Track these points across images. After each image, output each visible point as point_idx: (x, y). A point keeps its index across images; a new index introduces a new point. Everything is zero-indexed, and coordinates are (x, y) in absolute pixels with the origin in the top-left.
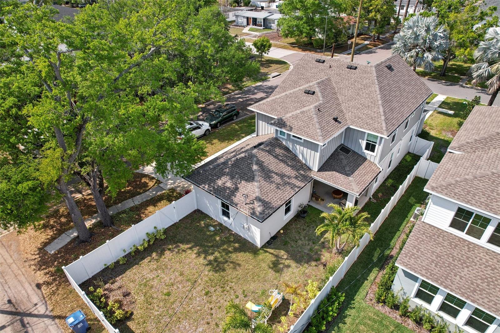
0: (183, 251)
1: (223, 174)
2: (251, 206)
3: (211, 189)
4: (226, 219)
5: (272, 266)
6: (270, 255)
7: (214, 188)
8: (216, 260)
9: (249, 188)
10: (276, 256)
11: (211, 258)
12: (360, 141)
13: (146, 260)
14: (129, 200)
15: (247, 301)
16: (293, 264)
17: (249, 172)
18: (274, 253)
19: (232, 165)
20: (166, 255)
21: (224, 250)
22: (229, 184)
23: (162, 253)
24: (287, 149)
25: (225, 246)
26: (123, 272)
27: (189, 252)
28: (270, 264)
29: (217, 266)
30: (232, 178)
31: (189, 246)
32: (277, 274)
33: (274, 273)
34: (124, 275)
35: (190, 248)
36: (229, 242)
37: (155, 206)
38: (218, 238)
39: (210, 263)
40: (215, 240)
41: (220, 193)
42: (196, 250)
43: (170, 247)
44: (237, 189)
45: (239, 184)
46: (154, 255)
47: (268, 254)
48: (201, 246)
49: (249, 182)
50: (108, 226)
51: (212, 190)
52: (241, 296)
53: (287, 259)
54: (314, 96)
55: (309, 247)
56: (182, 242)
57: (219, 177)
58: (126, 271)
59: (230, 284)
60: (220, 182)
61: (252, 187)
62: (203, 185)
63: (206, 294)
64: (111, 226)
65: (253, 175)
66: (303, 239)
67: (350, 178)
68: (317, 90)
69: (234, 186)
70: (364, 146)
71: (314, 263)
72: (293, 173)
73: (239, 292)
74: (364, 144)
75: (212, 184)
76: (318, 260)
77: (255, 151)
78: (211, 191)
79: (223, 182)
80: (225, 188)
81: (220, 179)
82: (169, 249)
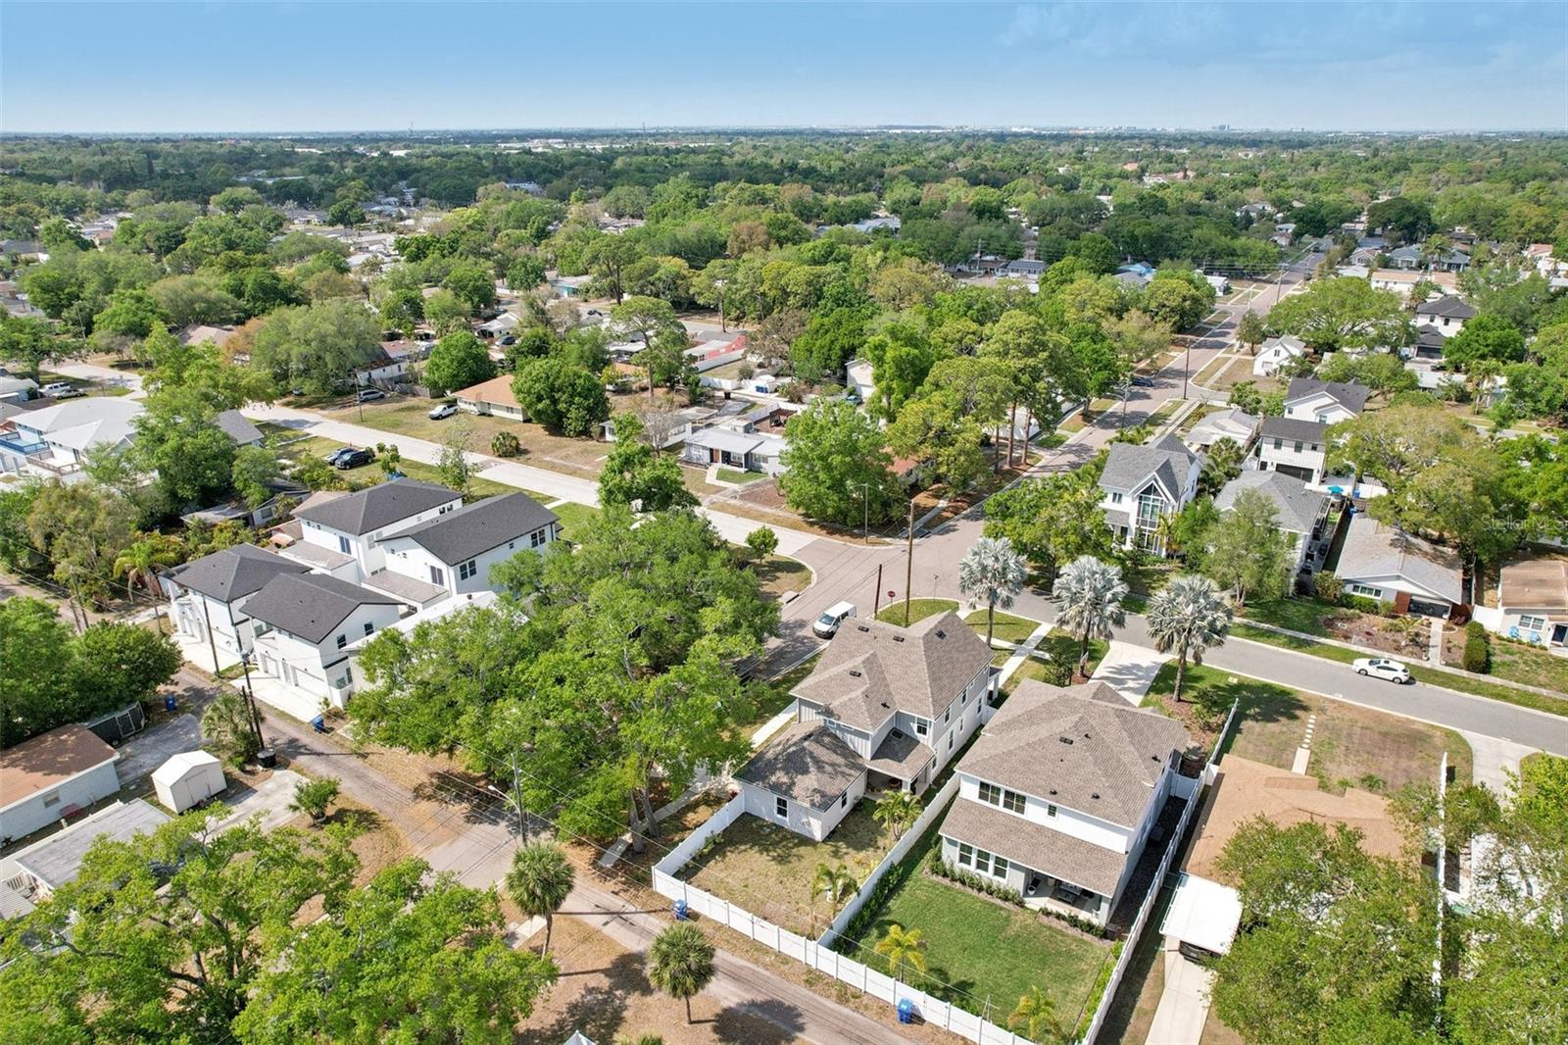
0: (744, 851)
1: (776, 769)
2: (810, 797)
3: (767, 784)
4: (782, 817)
5: (833, 854)
6: (831, 847)
7: (770, 783)
8: (779, 855)
9: (805, 781)
10: (837, 847)
11: (774, 854)
12: (912, 724)
13: (712, 862)
14: (664, 808)
16: (852, 851)
17: (803, 765)
18: (835, 844)
20: (729, 856)
21: (784, 846)
22: (785, 779)
23: (724, 855)
24: (836, 737)
25: (785, 843)
26: (695, 874)
27: (750, 851)
28: (831, 853)
29: (782, 859)
30: (786, 772)
31: (748, 846)
32: (839, 860)
33: (836, 860)
34: (697, 877)
35: (750, 848)
36: (787, 839)
37: (696, 813)
38: (775, 836)
39: (774, 859)
40: (772, 837)
41: (777, 788)
42: (756, 848)
43: (731, 848)
44: (794, 784)
45: (795, 777)
46: (718, 857)
47: (828, 846)
48: (761, 844)
49: (805, 775)
50: (656, 836)
51: (769, 786)
53: (845, 848)
54: (860, 678)
55: (868, 838)
56: (741, 843)
57: (773, 773)
59: (799, 872)
60: (773, 779)
61: (808, 779)
62: (756, 782)
64: (659, 836)
65: (808, 768)
66: (862, 831)
67: (903, 764)
68: (863, 671)
69: (790, 780)
70: (915, 729)
71: (871, 848)
72: (844, 761)
74: (915, 727)
75: (767, 780)
76: (875, 845)
77: (806, 744)
78: (767, 787)
79: (778, 777)
80: (780, 784)
81: (774, 775)
82: (731, 851)
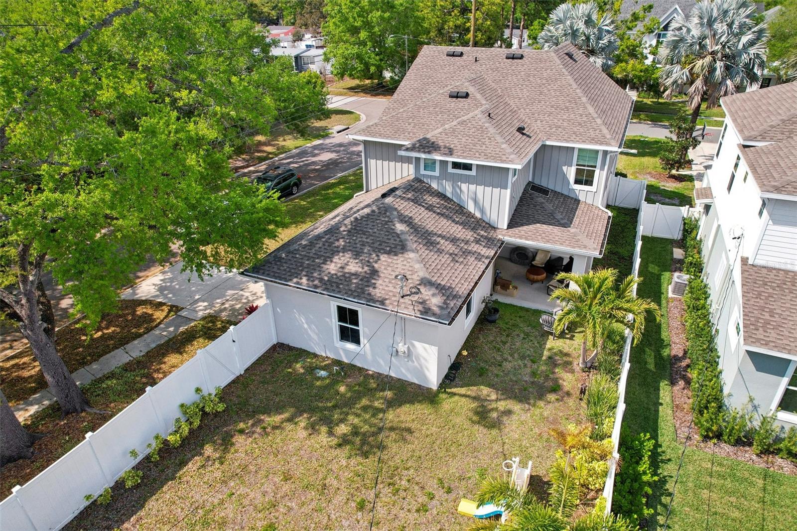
0: (275, 428)
1: (335, 252)
2: (416, 297)
3: (316, 282)
4: (350, 346)
5: (475, 418)
6: (464, 399)
7: (321, 280)
8: (355, 432)
9: (399, 266)
10: (475, 398)
11: (343, 429)
12: (565, 168)
13: (192, 466)
14: (117, 351)
15: (456, 501)
16: (516, 407)
17: (390, 237)
18: (469, 393)
19: (349, 231)
20: (237, 446)
21: (365, 409)
22: (354, 267)
23: (226, 443)
25: (364, 402)
26: (140, 504)
27: (289, 426)
28: (470, 414)
29: (364, 442)
30: (357, 254)
31: (286, 415)
32: (494, 432)
33: (485, 431)
34: (142, 513)
35: (290, 420)
36: (370, 392)
37: (181, 353)
38: (342, 389)
40: (337, 393)
41: (338, 287)
42: (303, 421)
43: (242, 425)
44: (374, 273)
45: (376, 262)
46: (208, 450)
47: (457, 398)
48: (312, 410)
49: (396, 255)
50: (75, 411)
51: (319, 284)
52: (440, 494)
53: (497, 400)
54: (469, 100)
55: (528, 370)
56: (268, 411)
57: (327, 259)
58: (145, 501)
59: (405, 472)
60: (332, 268)
61: (405, 263)
62: (295, 280)
63: (361, 507)
64: (83, 410)
65: (401, 241)
66: (510, 358)
67: (572, 230)
68: (471, 90)
69: (366, 268)
71: (552, 397)
72: (469, 235)
73: (432, 485)
75: (315, 275)
76: (556, 388)
77: (388, 200)
78: (316, 287)
79: (339, 265)
80: (347, 278)
81: (332, 261)
82: (242, 432)
